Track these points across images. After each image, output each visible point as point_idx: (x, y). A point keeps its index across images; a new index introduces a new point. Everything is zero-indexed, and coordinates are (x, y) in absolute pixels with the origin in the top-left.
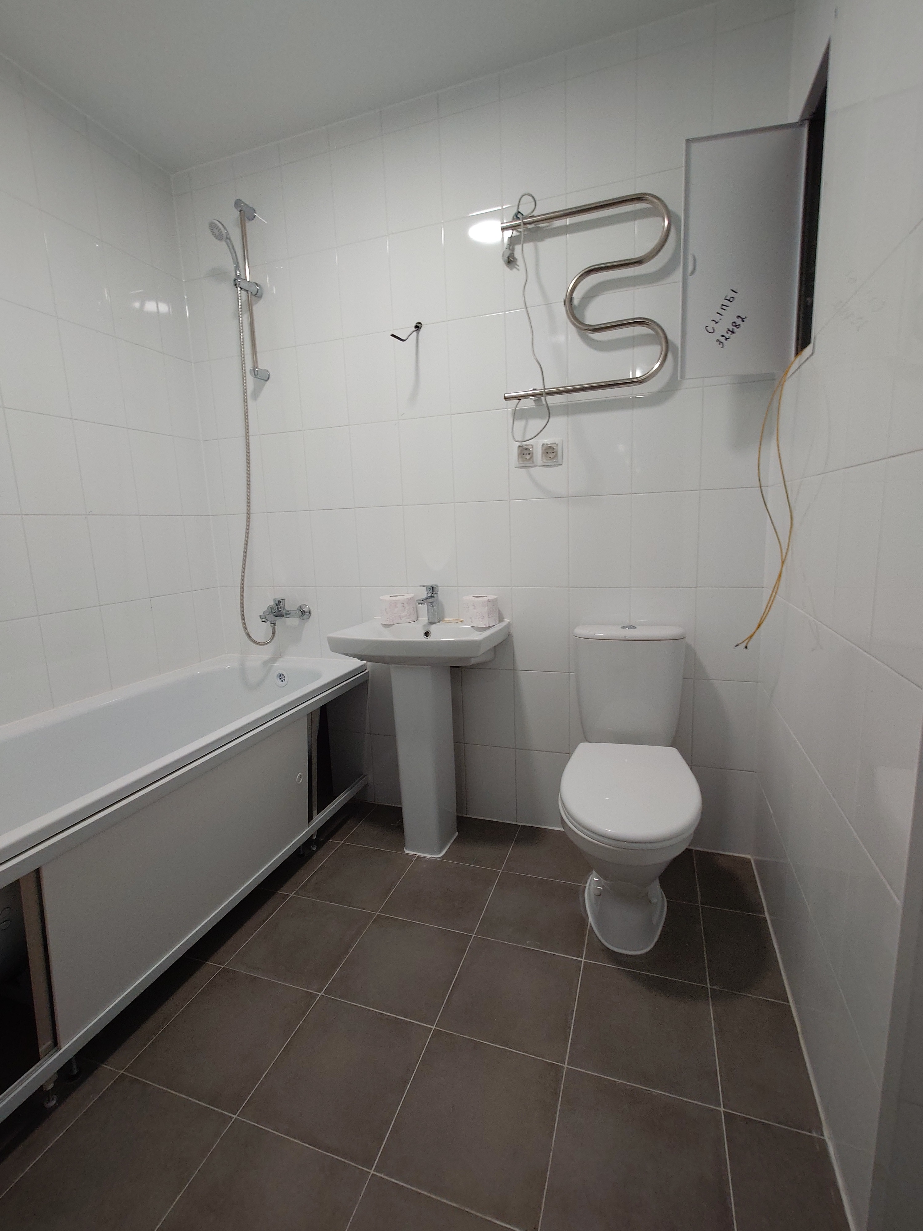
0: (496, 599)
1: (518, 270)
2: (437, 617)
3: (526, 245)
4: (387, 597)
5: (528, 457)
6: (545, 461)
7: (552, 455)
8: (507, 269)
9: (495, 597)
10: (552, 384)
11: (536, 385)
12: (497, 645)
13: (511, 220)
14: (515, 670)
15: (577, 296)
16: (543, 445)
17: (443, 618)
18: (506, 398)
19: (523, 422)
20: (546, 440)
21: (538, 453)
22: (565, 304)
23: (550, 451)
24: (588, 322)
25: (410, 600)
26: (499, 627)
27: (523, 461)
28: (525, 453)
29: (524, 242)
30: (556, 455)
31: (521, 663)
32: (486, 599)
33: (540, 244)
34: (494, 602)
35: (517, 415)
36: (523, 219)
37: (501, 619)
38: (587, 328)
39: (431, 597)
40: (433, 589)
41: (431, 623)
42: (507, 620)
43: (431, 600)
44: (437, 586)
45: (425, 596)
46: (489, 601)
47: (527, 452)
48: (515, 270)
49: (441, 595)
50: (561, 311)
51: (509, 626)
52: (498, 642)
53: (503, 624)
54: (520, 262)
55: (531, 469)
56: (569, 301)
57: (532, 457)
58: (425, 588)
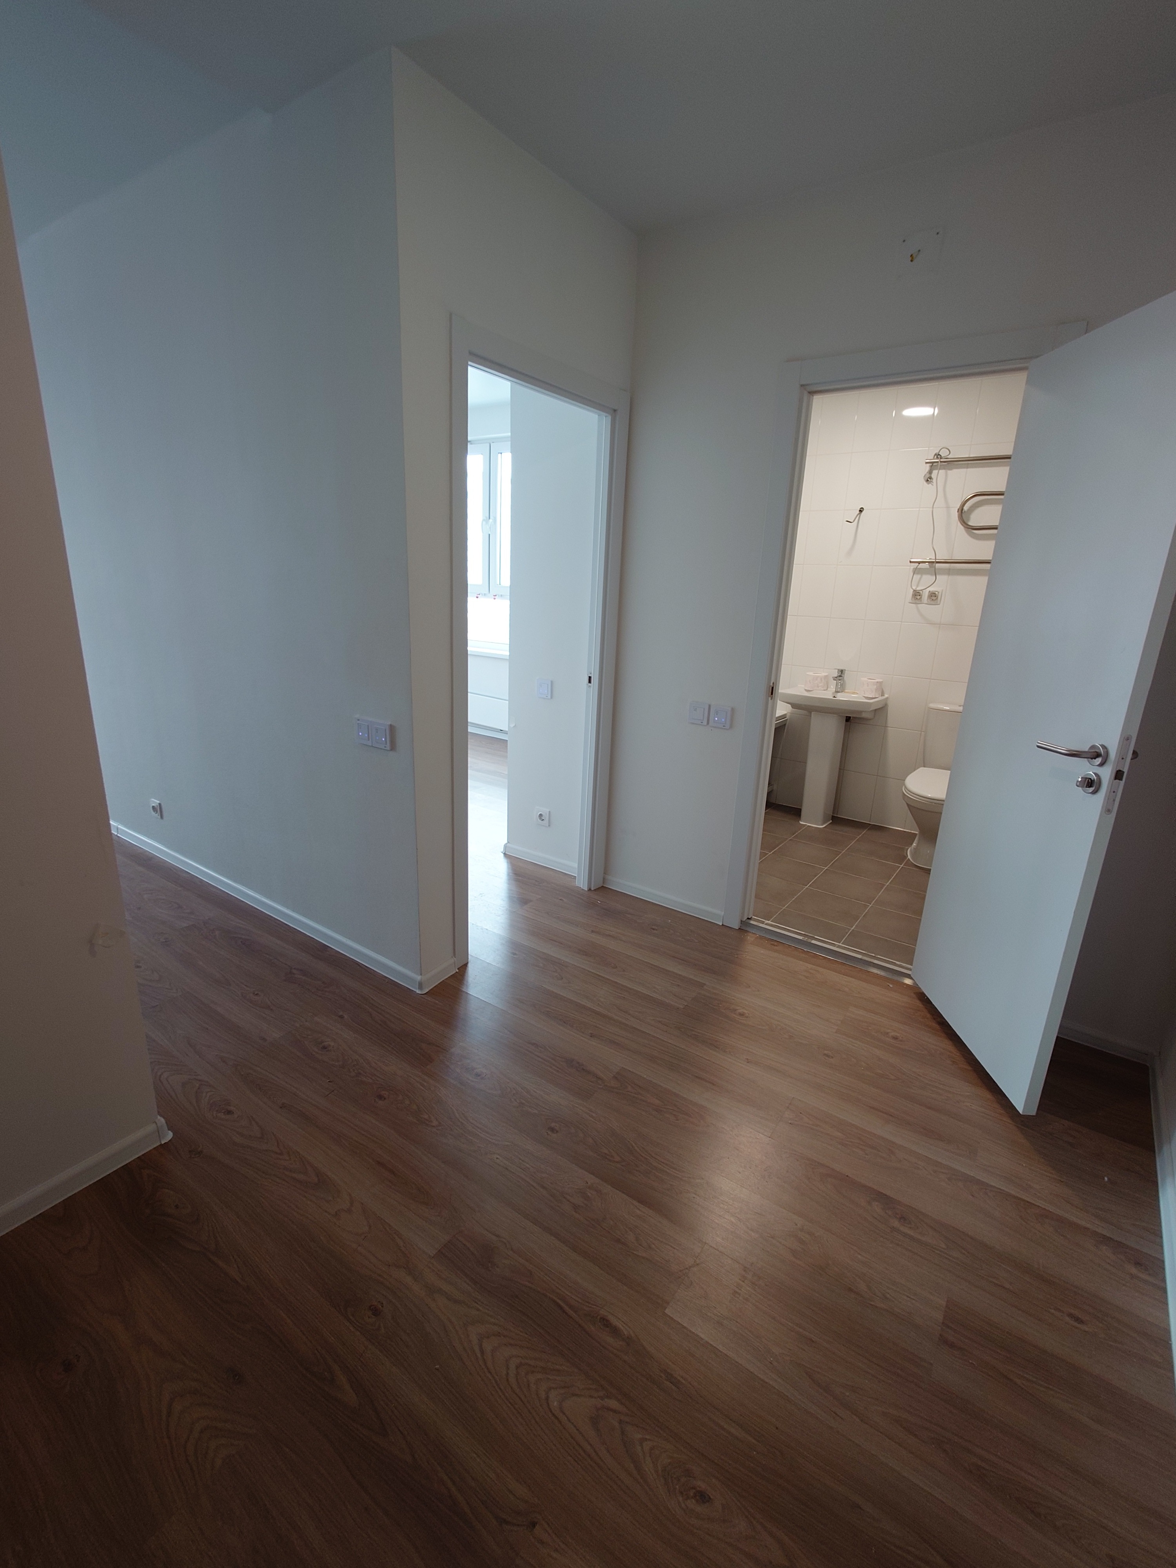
0: (882, 682)
1: (932, 485)
2: (841, 689)
3: (940, 471)
4: (811, 673)
5: (918, 597)
6: (929, 601)
7: (934, 598)
8: (925, 483)
9: (881, 680)
10: (940, 557)
11: (930, 557)
12: (879, 709)
13: (932, 458)
14: (886, 727)
15: (966, 508)
16: (929, 592)
17: (844, 690)
18: (911, 562)
19: (919, 576)
20: (931, 589)
21: (926, 595)
22: (958, 511)
23: (933, 596)
24: (970, 524)
25: (826, 677)
26: (881, 698)
27: (915, 600)
28: (917, 595)
29: (940, 469)
30: (937, 598)
31: (890, 722)
32: (876, 681)
33: (949, 472)
34: (881, 683)
35: (916, 571)
36: (941, 458)
37: (883, 695)
38: (968, 527)
39: (840, 676)
40: (842, 671)
41: (837, 692)
42: (886, 696)
43: (840, 678)
44: (845, 670)
45: (836, 676)
46: (877, 682)
47: (919, 594)
48: (930, 485)
49: (846, 676)
50: (955, 514)
51: (887, 698)
52: (878, 707)
53: (884, 697)
54: (934, 480)
55: (919, 605)
56: (961, 511)
57: (921, 598)
58: (837, 671)
